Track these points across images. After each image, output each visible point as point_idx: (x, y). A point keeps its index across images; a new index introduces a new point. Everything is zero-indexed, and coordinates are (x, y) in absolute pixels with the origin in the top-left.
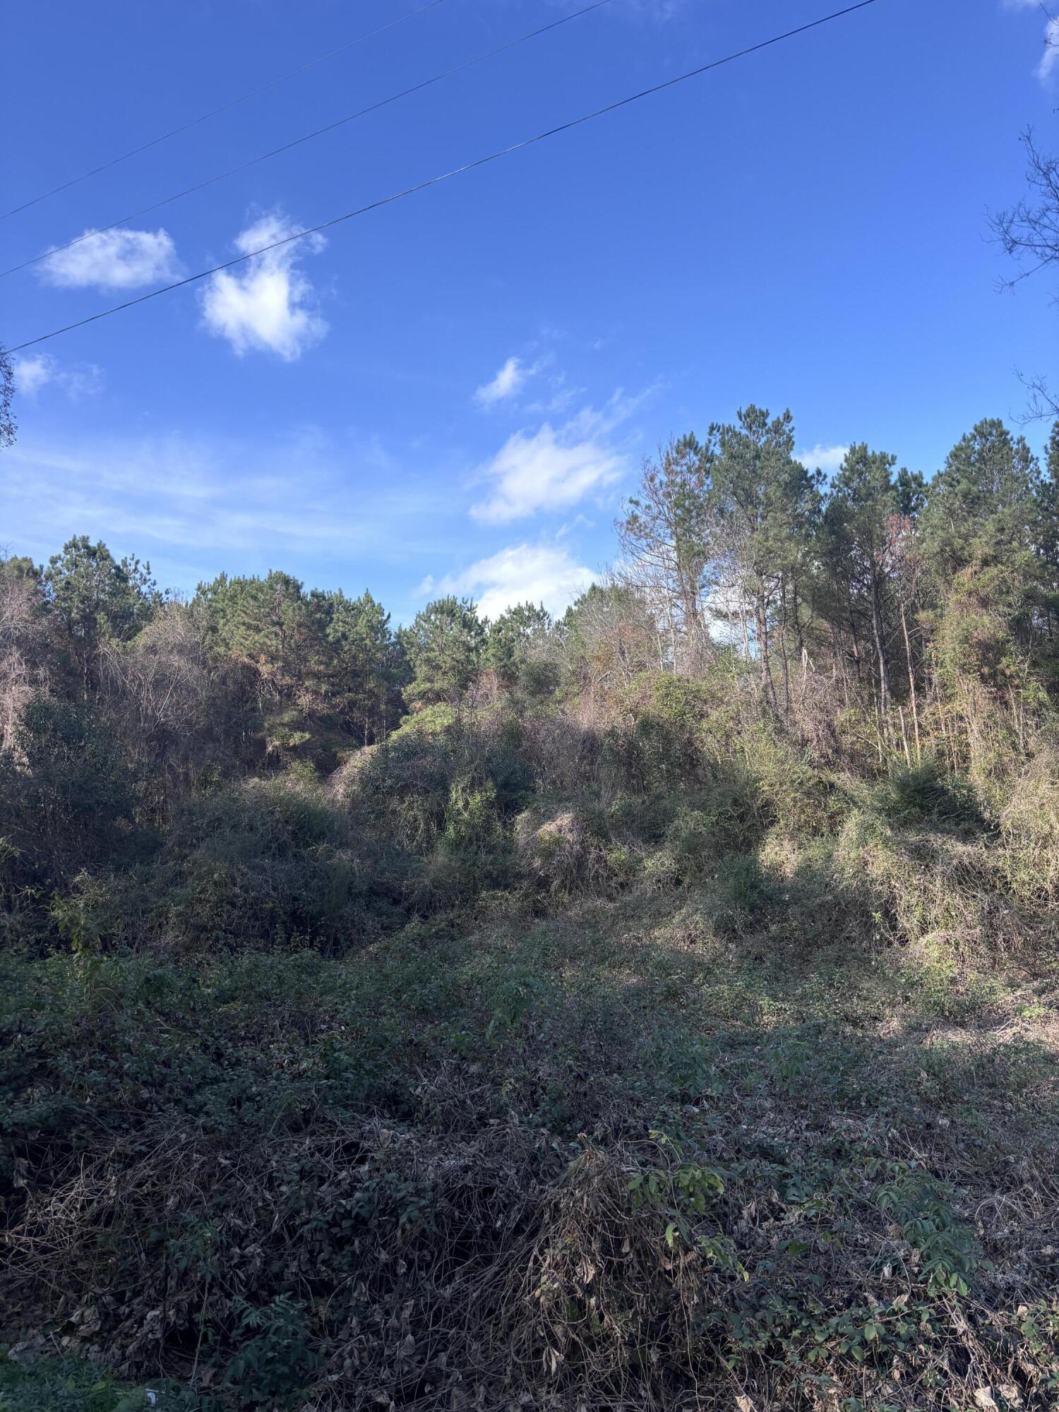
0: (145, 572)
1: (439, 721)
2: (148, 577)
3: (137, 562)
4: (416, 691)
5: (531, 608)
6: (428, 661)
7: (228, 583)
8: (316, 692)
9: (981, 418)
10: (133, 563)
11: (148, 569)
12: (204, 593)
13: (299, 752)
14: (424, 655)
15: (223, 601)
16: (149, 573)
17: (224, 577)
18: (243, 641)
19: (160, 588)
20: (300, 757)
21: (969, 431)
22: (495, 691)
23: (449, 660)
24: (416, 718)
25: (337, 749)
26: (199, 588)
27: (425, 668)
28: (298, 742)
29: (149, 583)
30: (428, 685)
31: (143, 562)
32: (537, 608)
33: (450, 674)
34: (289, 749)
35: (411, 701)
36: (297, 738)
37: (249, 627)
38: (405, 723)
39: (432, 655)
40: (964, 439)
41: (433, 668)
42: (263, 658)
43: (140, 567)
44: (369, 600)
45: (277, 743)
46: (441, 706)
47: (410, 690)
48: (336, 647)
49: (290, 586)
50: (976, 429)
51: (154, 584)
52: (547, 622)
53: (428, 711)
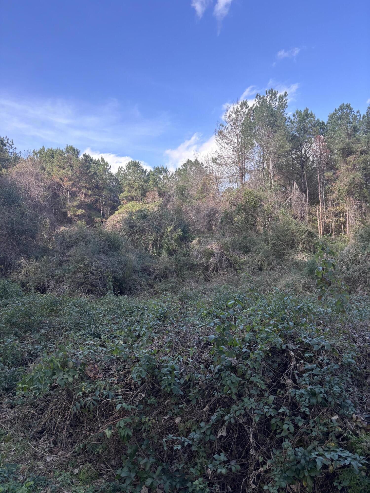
0: (11, 143)
1: (134, 208)
2: (13, 146)
3: (8, 140)
4: (125, 196)
5: (162, 168)
6: (129, 184)
7: (46, 150)
8: (86, 194)
9: (342, 103)
10: (6, 140)
11: (12, 142)
12: (36, 154)
13: (80, 217)
14: (128, 182)
15: (46, 157)
16: (13, 144)
17: (44, 148)
18: (57, 172)
19: (17, 151)
20: (80, 219)
21: (338, 107)
22: (156, 197)
23: (137, 184)
24: (124, 206)
25: (94, 217)
26: (34, 152)
27: (127, 187)
28: (80, 214)
29: (13, 148)
30: (129, 194)
31: (10, 140)
32: (165, 168)
33: (138, 190)
34: (76, 216)
35: (122, 200)
36: (79, 212)
37: (60, 167)
38: (120, 208)
39: (130, 182)
40: (335, 111)
41: (131, 187)
42: (66, 179)
43: (9, 141)
44: (103, 160)
45: (71, 213)
46: (134, 203)
47: (121, 196)
48: (92, 177)
49: (75, 152)
50: (340, 107)
51: (16, 149)
52: (168, 173)
53: (130, 204)
